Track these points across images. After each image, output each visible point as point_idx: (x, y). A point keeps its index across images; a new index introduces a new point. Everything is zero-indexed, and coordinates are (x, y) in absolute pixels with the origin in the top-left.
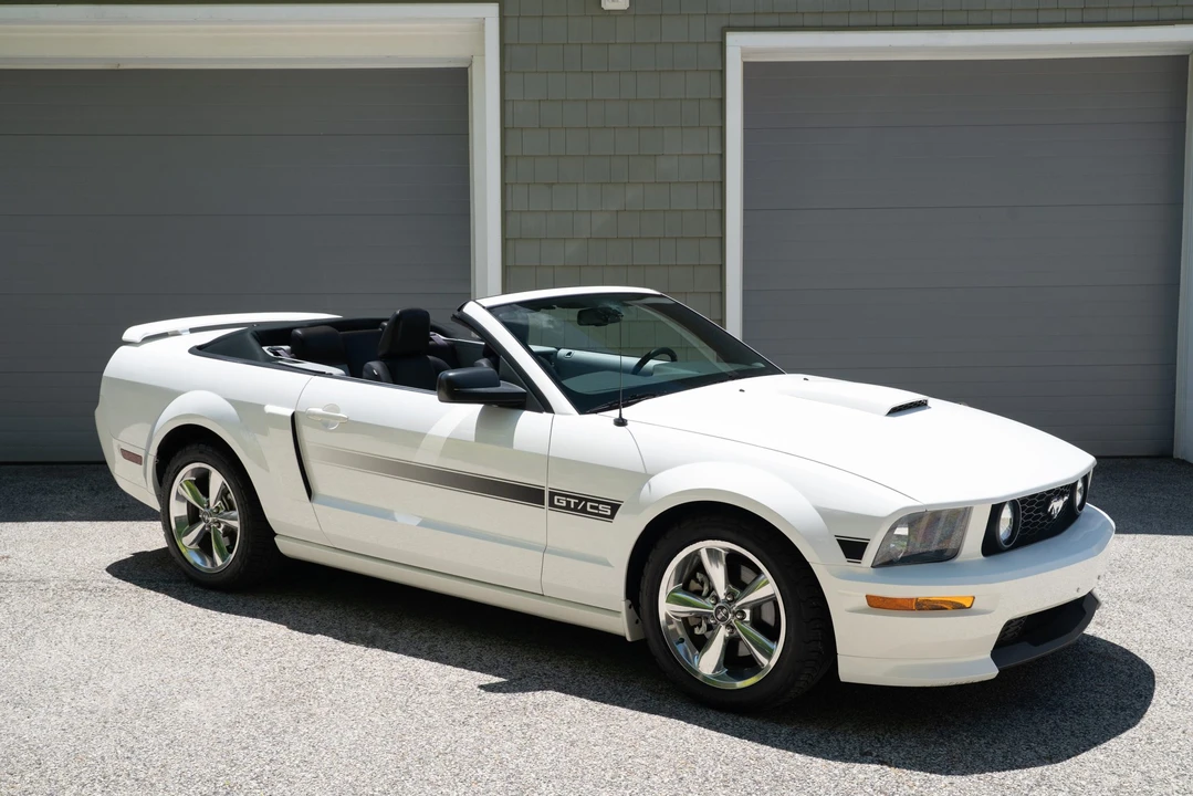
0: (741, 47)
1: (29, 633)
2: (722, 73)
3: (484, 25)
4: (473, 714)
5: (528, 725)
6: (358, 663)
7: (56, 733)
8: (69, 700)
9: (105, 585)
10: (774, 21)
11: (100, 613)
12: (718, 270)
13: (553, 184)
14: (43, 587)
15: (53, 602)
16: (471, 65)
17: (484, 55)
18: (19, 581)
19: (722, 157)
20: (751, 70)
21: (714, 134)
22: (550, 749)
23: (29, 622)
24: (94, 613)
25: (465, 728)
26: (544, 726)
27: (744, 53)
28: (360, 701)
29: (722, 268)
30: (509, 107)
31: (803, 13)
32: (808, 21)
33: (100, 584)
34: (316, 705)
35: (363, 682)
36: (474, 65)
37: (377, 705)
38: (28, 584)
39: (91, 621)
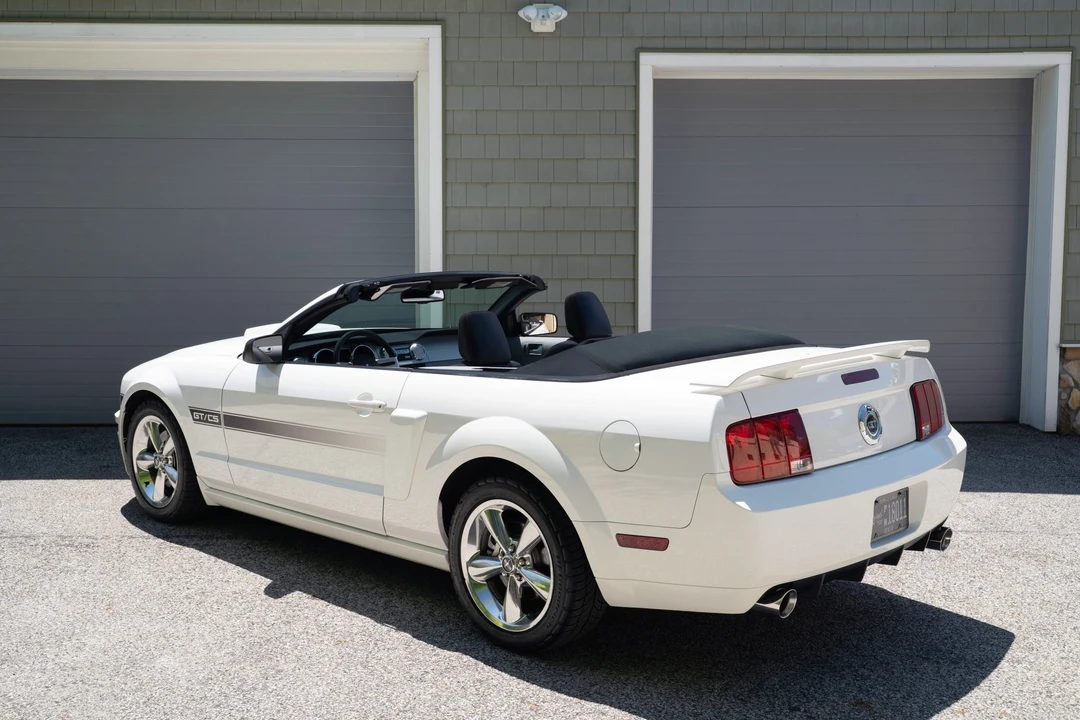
0: (653, 65)
1: (19, 588)
2: (636, 88)
3: (428, 44)
4: (429, 669)
5: (480, 681)
6: (320, 618)
7: (40, 690)
8: (53, 657)
9: (90, 541)
10: (681, 43)
11: (84, 568)
12: (631, 258)
13: (487, 183)
14: (33, 543)
15: (42, 557)
16: (416, 79)
17: (428, 71)
18: (12, 537)
19: (636, 161)
20: (659, 85)
21: (629, 141)
22: (503, 705)
23: (19, 578)
24: (79, 568)
25: (422, 685)
26: (495, 682)
27: (655, 70)
28: (324, 656)
29: (635, 257)
30: (450, 116)
31: (706, 37)
32: (711, 44)
33: (85, 540)
34: (283, 661)
35: (326, 637)
36: (419, 79)
37: (340, 661)
38: (20, 540)
39: (76, 577)
